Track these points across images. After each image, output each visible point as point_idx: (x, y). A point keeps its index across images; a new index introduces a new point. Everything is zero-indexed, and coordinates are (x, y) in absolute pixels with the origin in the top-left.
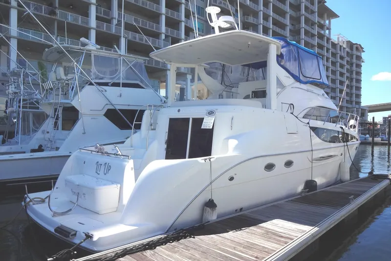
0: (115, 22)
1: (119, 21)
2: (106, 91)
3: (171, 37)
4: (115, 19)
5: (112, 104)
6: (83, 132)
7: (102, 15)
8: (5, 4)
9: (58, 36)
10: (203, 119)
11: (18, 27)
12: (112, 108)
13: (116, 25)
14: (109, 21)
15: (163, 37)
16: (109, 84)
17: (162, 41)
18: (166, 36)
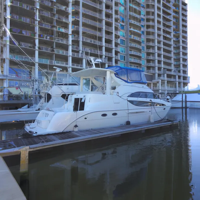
0: (81, 52)
1: (82, 51)
2: (62, 87)
3: (108, 57)
4: (81, 50)
5: (64, 92)
6: (53, 103)
7: (75, 49)
8: (33, 49)
9: (55, 60)
10: (82, 98)
11: (39, 58)
12: (64, 93)
13: (81, 53)
14: (78, 52)
15: (104, 57)
16: (63, 84)
17: (104, 59)
18: (106, 56)
